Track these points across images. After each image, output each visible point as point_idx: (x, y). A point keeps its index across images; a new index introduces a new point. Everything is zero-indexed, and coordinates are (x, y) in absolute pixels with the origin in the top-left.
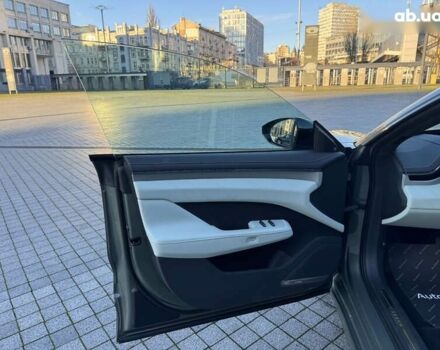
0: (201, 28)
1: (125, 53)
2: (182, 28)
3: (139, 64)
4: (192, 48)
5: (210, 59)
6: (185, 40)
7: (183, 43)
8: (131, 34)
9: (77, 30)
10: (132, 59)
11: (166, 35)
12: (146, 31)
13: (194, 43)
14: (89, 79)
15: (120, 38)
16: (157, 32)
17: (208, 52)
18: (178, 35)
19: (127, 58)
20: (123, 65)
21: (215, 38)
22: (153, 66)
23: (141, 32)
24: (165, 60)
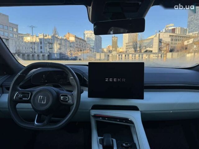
0: (76, 37)
1: (42, 45)
2: (68, 36)
3: (48, 50)
4: (72, 45)
5: (79, 49)
6: (69, 41)
7: (68, 42)
8: (45, 38)
9: (22, 35)
10: (45, 48)
11: (61, 39)
12: (52, 37)
13: (73, 42)
14: (28, 55)
15: (40, 39)
16: (57, 38)
17: (79, 46)
18: (66, 39)
19: (43, 48)
20: (41, 50)
21: (82, 41)
22: (54, 51)
23: (50, 37)
24: (60, 49)
